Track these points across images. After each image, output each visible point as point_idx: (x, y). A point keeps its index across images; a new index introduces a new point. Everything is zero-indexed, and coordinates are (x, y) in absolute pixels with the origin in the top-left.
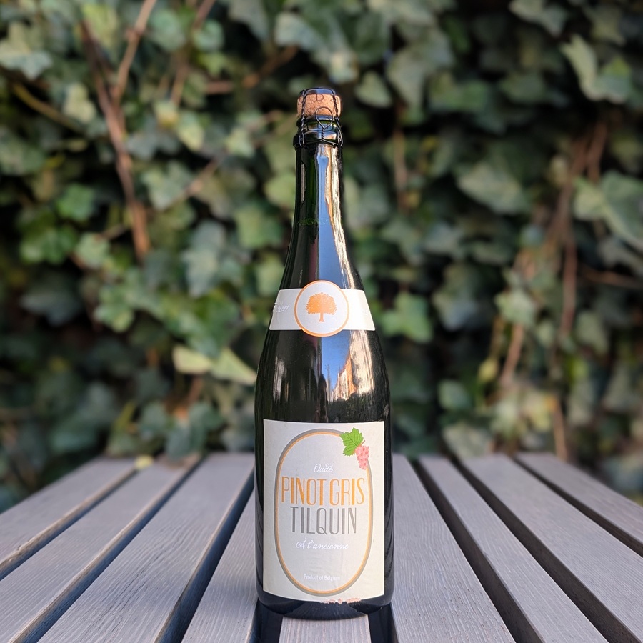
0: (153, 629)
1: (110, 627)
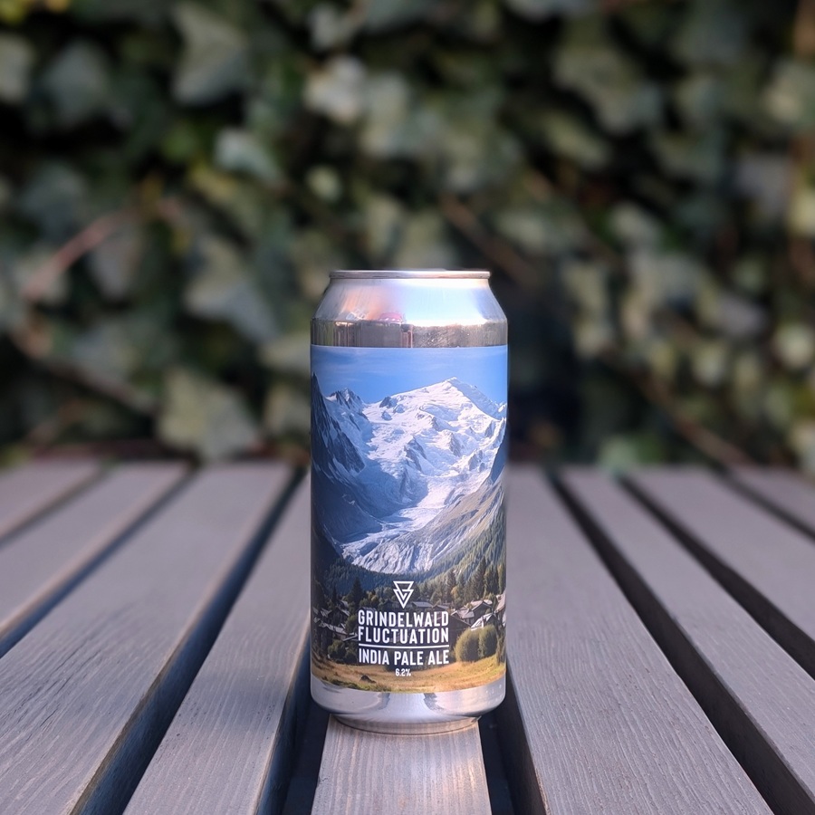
0: (113, 722)
1: (39, 718)
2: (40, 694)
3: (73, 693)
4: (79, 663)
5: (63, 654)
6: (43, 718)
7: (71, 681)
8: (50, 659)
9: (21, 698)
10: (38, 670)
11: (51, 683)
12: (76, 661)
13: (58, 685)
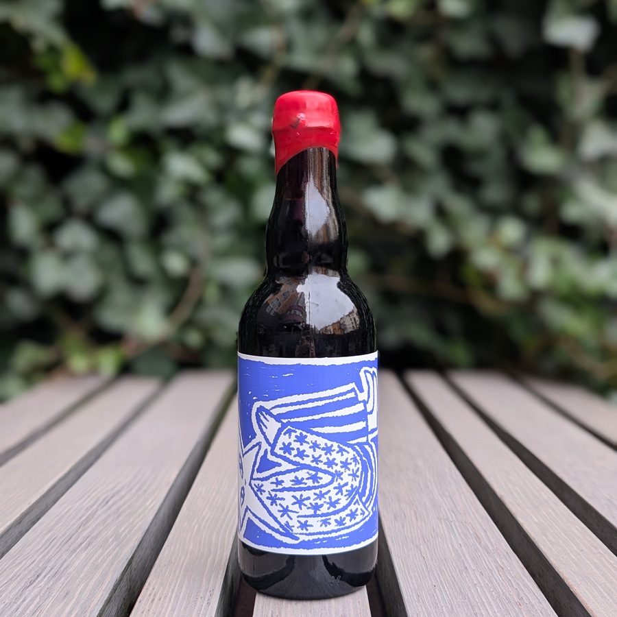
2: (37, 581)
3: (62, 580)
4: (71, 548)
5: (63, 539)
6: (36, 606)
7: (62, 568)
8: (52, 545)
9: (22, 585)
10: (40, 557)
11: (48, 569)
12: (71, 546)
13: (53, 570)
